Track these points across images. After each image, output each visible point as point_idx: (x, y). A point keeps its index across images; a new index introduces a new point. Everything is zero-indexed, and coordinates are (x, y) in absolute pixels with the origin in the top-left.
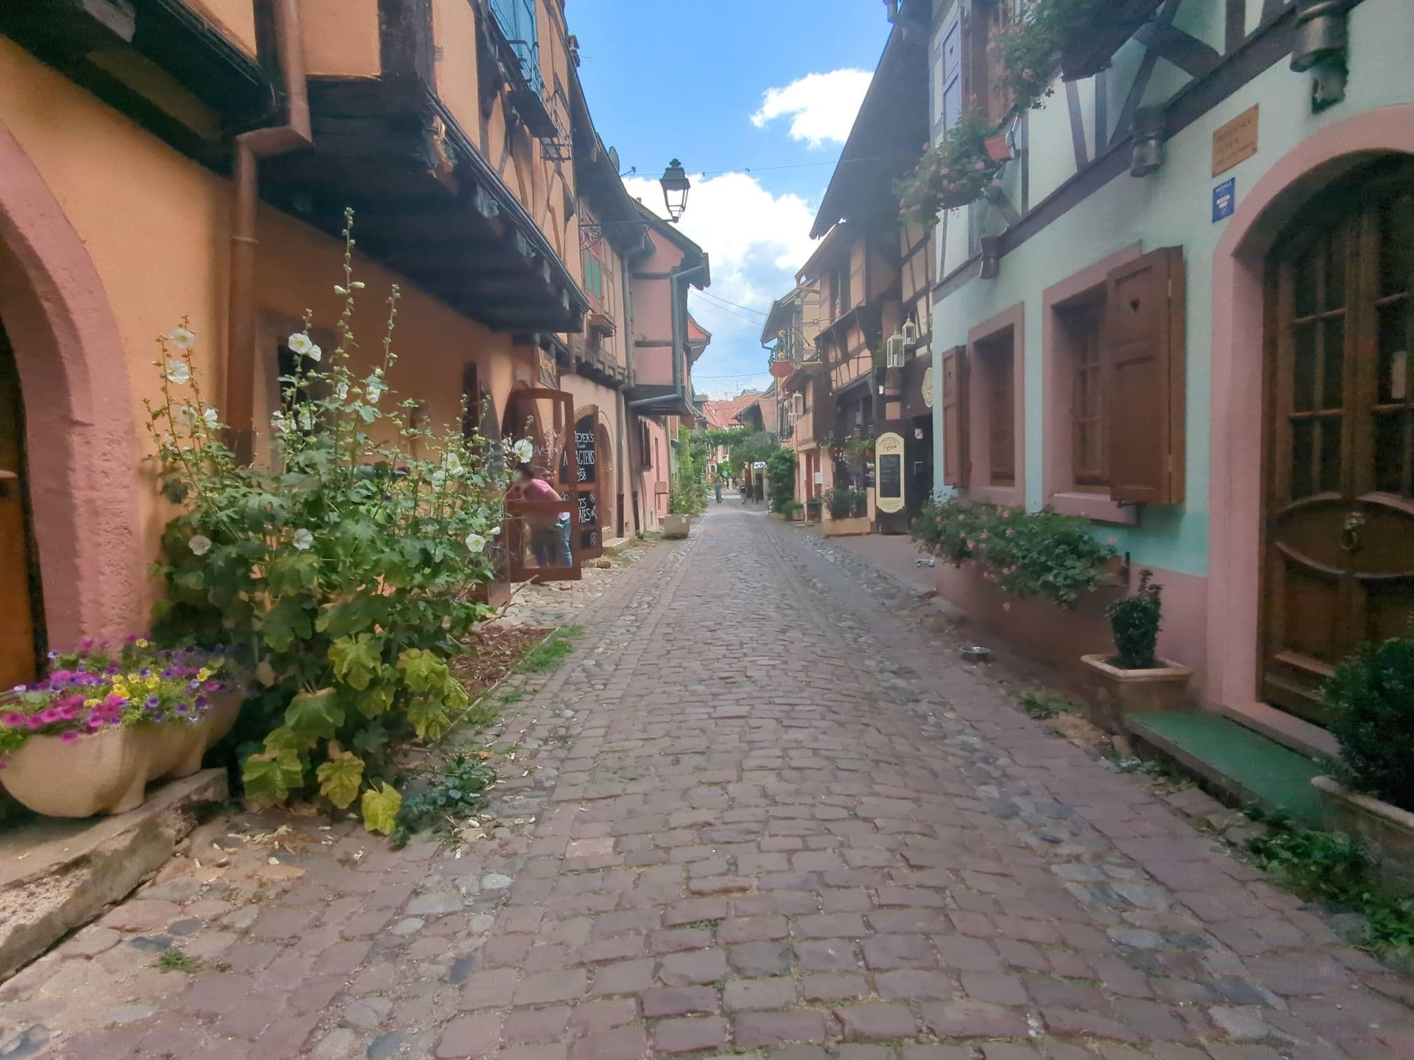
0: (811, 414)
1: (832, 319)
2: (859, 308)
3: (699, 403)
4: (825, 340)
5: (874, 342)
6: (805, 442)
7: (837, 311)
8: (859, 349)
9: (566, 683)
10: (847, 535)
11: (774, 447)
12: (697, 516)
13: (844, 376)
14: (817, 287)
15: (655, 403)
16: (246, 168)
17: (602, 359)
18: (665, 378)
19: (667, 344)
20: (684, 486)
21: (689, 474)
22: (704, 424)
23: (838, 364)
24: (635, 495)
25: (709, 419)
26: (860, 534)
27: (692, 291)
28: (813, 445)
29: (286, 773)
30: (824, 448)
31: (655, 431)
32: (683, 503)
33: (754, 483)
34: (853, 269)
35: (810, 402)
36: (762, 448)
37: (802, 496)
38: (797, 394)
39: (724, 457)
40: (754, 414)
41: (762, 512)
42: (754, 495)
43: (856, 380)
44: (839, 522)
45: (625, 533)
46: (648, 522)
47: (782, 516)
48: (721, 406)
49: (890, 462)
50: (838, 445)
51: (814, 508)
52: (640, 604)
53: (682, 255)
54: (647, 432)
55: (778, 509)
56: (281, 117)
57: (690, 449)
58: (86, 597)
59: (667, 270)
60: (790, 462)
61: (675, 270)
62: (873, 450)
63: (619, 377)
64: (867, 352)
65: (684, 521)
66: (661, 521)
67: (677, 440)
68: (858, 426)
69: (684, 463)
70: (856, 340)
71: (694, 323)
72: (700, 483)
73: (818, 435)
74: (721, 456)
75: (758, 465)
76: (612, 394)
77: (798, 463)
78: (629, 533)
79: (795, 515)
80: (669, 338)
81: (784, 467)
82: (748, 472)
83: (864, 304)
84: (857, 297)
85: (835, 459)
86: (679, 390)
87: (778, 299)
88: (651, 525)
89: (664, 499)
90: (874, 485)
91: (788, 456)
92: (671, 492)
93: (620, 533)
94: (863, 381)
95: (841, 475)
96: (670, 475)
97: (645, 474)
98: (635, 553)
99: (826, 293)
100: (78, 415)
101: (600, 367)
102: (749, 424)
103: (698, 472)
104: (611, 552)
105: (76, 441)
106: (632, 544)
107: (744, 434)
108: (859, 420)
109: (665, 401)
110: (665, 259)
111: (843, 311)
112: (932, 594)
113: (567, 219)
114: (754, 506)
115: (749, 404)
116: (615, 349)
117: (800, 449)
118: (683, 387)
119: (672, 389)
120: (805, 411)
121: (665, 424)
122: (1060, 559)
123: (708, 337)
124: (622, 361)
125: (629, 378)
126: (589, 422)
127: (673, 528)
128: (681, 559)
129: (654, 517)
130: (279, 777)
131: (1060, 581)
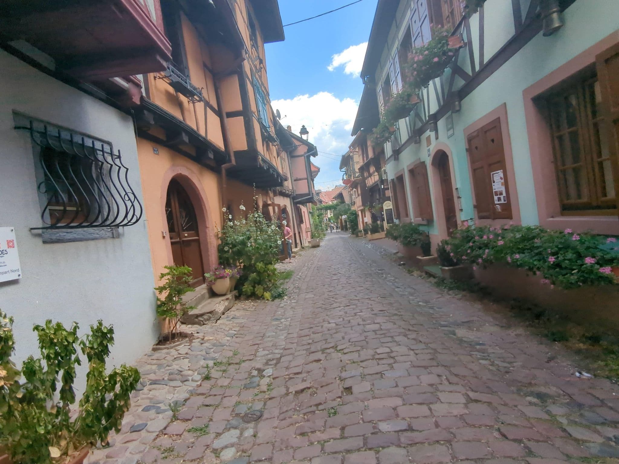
0: (360, 197)
1: (364, 162)
2: (371, 159)
3: (318, 194)
4: (362, 169)
5: (378, 169)
6: (359, 207)
7: (365, 159)
8: (374, 172)
9: (294, 280)
10: (377, 239)
11: (350, 209)
12: (322, 239)
13: (371, 181)
14: (357, 150)
15: (304, 200)
16: (224, 171)
17: (285, 188)
18: (306, 191)
19: (305, 179)
20: (316, 228)
21: (317, 223)
22: (321, 202)
23: (367, 177)
24: (299, 233)
25: (323, 200)
26: (382, 238)
27: (312, 158)
28: (362, 208)
29: (250, 289)
30: (367, 209)
31: (304, 209)
32: (316, 235)
33: (344, 224)
34: (368, 145)
35: (359, 192)
36: (344, 210)
37: (361, 227)
38: (354, 190)
39: (331, 215)
40: (340, 196)
41: (347, 235)
42: (344, 229)
43: (374, 183)
44: (373, 235)
45: (298, 247)
46: (304, 242)
47: (355, 236)
48: (327, 193)
49: (389, 212)
50: (371, 207)
51: (366, 231)
52: (308, 264)
53: (307, 148)
54: (301, 210)
55: (353, 234)
56: (230, 161)
57: (317, 213)
58: (210, 260)
59: (303, 153)
60: (355, 215)
61: (305, 153)
62: (382, 208)
63: (290, 193)
64: (376, 174)
65: (318, 240)
66: (309, 242)
67: (311, 211)
68: (377, 199)
69: (315, 219)
70: (372, 169)
71: (313, 164)
72: (322, 226)
73: (364, 204)
74: (330, 214)
75: (344, 217)
76: (289, 199)
77: (359, 215)
78: (299, 246)
79: (359, 234)
80: (306, 177)
81: (353, 217)
82: (341, 220)
83: (373, 157)
84: (371, 155)
85: (371, 212)
86: (311, 194)
87: (344, 154)
88: (306, 244)
89: (309, 234)
90: (384, 220)
91: (354, 212)
92: (311, 231)
93: (296, 247)
94: (376, 183)
95: (374, 218)
96: (310, 224)
97: (302, 225)
98: (302, 253)
99: (360, 152)
100: (208, 226)
101: (284, 191)
102: (339, 200)
103: (320, 222)
104: (295, 253)
105: (207, 230)
106: (300, 250)
107: (337, 205)
108: (378, 197)
109: (306, 199)
110: (302, 150)
111: (367, 160)
112: (397, 253)
113: (278, 157)
114: (345, 233)
115: (338, 192)
116: (288, 185)
117: (359, 209)
118: (313, 193)
119: (309, 194)
120: (358, 195)
121: (306, 206)
122: (412, 234)
123: (319, 169)
124: (291, 188)
125: (293, 192)
126: (284, 211)
127: (314, 243)
128: (318, 253)
129: (307, 240)
130: (249, 290)
131: (411, 240)
